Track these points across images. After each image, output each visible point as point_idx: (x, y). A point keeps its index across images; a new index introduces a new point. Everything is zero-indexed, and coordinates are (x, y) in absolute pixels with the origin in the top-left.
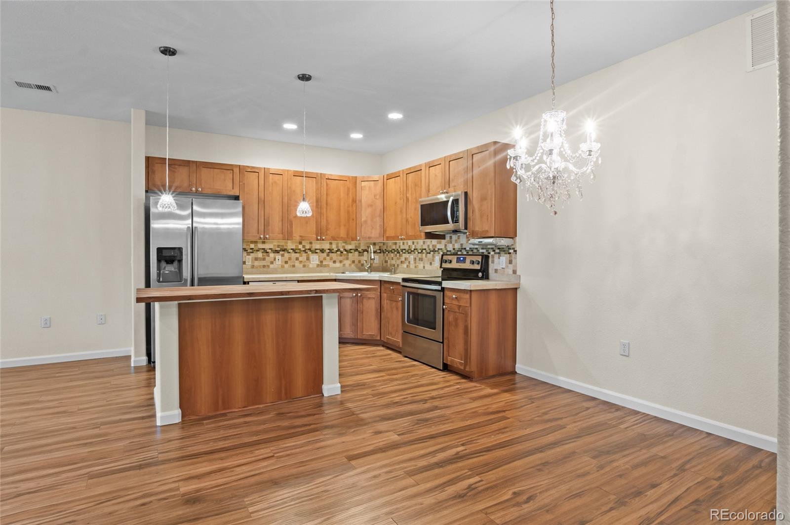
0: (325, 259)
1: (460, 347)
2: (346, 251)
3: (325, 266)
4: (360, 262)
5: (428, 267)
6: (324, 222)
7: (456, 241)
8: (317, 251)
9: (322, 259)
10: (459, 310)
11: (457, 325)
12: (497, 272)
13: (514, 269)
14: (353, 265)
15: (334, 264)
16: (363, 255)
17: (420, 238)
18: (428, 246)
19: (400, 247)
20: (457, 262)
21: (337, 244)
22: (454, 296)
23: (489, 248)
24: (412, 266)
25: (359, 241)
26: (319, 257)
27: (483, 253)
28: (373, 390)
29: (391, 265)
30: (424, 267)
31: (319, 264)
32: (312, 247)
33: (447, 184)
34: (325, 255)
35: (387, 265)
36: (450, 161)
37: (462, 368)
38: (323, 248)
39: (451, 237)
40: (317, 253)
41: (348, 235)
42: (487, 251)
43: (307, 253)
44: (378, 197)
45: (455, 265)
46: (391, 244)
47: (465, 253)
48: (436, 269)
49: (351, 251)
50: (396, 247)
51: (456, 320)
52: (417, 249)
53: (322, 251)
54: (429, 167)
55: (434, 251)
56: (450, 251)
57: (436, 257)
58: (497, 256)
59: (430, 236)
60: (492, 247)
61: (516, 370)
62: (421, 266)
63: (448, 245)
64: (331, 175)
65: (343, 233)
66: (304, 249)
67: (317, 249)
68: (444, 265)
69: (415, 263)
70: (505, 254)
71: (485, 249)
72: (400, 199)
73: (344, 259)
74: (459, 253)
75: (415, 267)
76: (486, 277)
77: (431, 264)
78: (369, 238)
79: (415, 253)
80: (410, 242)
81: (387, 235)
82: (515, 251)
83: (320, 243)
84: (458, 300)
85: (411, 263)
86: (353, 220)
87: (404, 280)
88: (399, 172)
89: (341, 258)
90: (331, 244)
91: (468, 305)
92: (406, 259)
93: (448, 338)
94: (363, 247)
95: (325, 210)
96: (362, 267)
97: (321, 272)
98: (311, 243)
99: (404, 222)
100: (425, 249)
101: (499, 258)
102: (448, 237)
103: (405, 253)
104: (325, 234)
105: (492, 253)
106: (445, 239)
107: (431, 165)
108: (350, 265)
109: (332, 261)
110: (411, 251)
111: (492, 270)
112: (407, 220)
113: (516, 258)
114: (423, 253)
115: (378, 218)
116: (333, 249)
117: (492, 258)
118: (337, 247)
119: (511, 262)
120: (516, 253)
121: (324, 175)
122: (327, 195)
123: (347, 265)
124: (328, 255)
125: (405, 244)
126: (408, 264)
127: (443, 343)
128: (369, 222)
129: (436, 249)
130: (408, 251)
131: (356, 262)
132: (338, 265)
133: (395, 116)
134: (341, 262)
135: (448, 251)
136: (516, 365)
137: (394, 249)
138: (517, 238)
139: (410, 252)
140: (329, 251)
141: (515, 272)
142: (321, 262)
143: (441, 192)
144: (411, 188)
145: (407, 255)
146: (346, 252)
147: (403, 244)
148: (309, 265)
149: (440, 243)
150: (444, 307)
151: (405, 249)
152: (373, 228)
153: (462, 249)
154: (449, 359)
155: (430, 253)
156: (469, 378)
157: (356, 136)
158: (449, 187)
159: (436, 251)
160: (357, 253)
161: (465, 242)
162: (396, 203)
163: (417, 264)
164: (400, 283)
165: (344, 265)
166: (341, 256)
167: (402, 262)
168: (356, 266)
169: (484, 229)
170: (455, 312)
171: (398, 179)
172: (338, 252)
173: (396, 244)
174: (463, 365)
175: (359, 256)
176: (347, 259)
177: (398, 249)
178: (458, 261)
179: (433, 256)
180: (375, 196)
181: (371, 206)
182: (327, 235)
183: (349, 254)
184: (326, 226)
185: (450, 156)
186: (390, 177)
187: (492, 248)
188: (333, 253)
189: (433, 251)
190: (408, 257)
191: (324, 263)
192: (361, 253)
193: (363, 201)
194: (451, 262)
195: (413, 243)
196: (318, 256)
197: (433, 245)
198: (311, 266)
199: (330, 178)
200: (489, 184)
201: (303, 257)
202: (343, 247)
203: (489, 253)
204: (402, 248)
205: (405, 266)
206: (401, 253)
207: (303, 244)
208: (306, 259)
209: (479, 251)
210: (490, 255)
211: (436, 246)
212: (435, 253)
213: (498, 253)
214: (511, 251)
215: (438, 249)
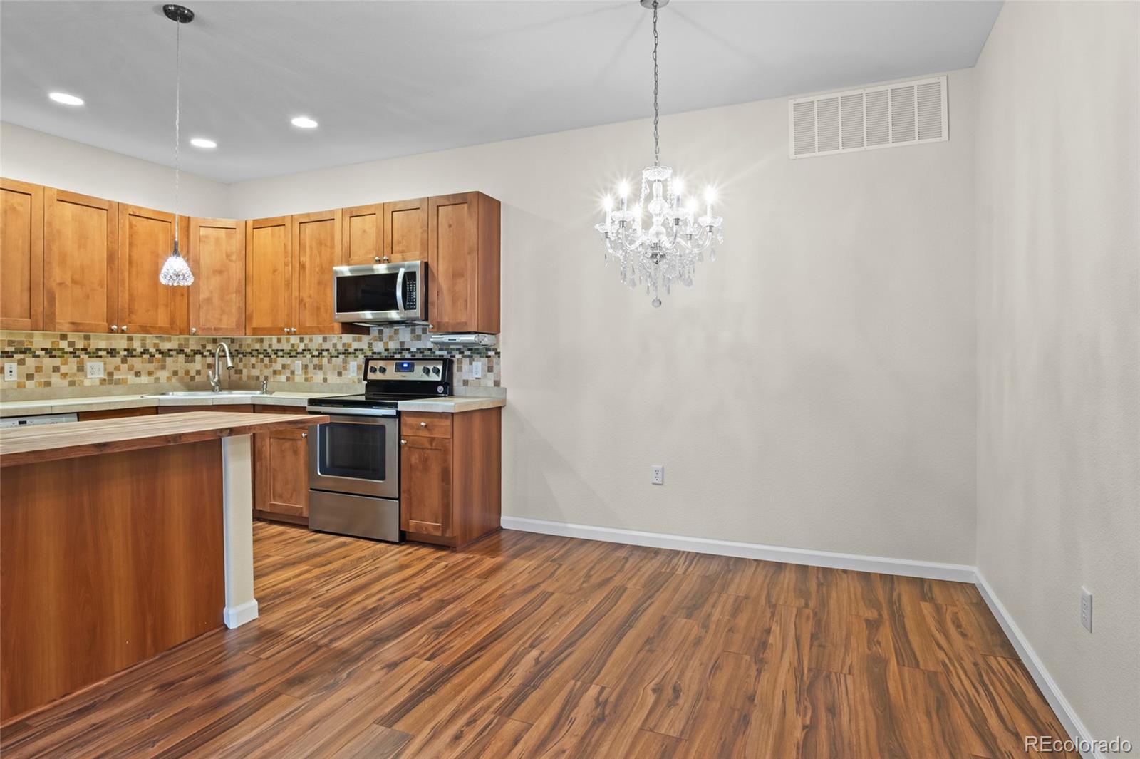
0: (118, 368)
1: (433, 499)
2: (161, 352)
3: (118, 382)
4: (187, 372)
5: (333, 379)
6: (124, 299)
7: (391, 338)
8: (100, 353)
9: (111, 369)
10: (431, 445)
11: (426, 469)
12: (467, 385)
13: (497, 379)
14: (174, 380)
15: (137, 378)
16: (193, 361)
17: (332, 330)
18: (335, 345)
19: (270, 346)
20: (397, 370)
21: (143, 340)
22: (423, 424)
23: (453, 349)
24: (299, 377)
25: (194, 334)
26: (105, 364)
27: (442, 356)
28: (314, 598)
29: (249, 377)
30: (325, 380)
31: (106, 378)
32: (89, 345)
33: (387, 247)
34: (118, 360)
35: (241, 378)
36: (392, 212)
37: (439, 533)
38: (113, 347)
39: (381, 332)
40: (101, 357)
41: (172, 322)
42: (448, 353)
43: (79, 357)
44: (234, 257)
45: (392, 374)
46: (249, 341)
47: (408, 356)
48: (351, 382)
49: (171, 353)
50: (261, 346)
51: (425, 461)
52: (309, 350)
53: (112, 353)
54: (351, 217)
55: (346, 353)
56: (380, 353)
57: (351, 363)
58: (466, 361)
59: (349, 328)
60: (458, 347)
61: (502, 525)
62: (318, 377)
63: (374, 343)
64: (140, 208)
65: (162, 319)
66: (71, 350)
67: (100, 350)
68: (371, 376)
69: (306, 373)
70: (480, 357)
71: (446, 350)
72: (286, 264)
73: (157, 369)
74: (397, 356)
75: (306, 380)
76: (449, 392)
77: (340, 374)
78: (216, 329)
79: (305, 356)
80: (294, 339)
81: (254, 325)
82: (498, 354)
83: (108, 339)
84: (429, 430)
85: (296, 373)
86: (182, 295)
87: (312, 402)
88: (284, 218)
89: (151, 367)
90: (130, 339)
91: (449, 436)
92: (284, 367)
93: (409, 490)
94: (193, 345)
95: (127, 274)
96: (192, 383)
97: (109, 394)
98: (87, 338)
99: (295, 303)
100: (328, 350)
101: (471, 364)
102: (375, 331)
103: (282, 357)
104: (127, 320)
105: (458, 356)
106: (369, 334)
107: (353, 214)
108: (169, 378)
109: (133, 372)
110: (298, 353)
111: (458, 381)
112: (301, 301)
113: (498, 364)
114: (324, 357)
115: (234, 295)
116: (135, 350)
117: (458, 364)
118: (143, 345)
119: (490, 369)
120: (499, 357)
121: (126, 206)
122: (131, 244)
123: (163, 380)
124: (124, 361)
125: (284, 341)
126: (289, 375)
127: (399, 499)
128: (216, 301)
129: (351, 350)
130: (289, 353)
131: (181, 373)
132: (144, 379)
133: (304, 122)
134: (150, 373)
135: (374, 353)
136: (502, 518)
137: (257, 350)
138: (501, 334)
139: (293, 354)
140: (125, 353)
141: (497, 383)
142: (110, 374)
143: (377, 258)
144: (311, 248)
145: (287, 361)
146: (160, 356)
147: (279, 340)
148: (82, 382)
149: (360, 340)
150: (403, 441)
151: (282, 350)
152: (223, 312)
153: (403, 350)
154: (411, 524)
155: (337, 357)
156: (449, 547)
157: (203, 143)
158: (392, 253)
159: (350, 353)
160: (182, 357)
161: (409, 340)
162: (275, 271)
163: (309, 376)
164: (305, 407)
165: (158, 379)
166: (150, 362)
167: (275, 372)
168: (181, 380)
169: (459, 321)
170: (423, 449)
171: (280, 230)
172: (144, 356)
173: (262, 340)
174: (441, 529)
175: (186, 362)
176: (163, 367)
177: (266, 350)
178: (399, 368)
179: (345, 362)
180: (228, 256)
181: (221, 272)
182: (130, 322)
183: (167, 358)
184: (129, 305)
185: (395, 204)
186: (260, 225)
187: (457, 349)
188: (135, 356)
189: (343, 353)
190: (289, 363)
191: (116, 377)
192: (190, 357)
193: (202, 262)
194: (383, 370)
195: (301, 340)
196: (103, 363)
197: (344, 345)
198: (87, 383)
199: (137, 214)
200: (469, 253)
201: (71, 366)
202: (156, 345)
203: (454, 356)
204: (275, 347)
205: (283, 378)
206: (274, 356)
207: (69, 340)
208: (76, 368)
209: (434, 353)
210: (455, 360)
211: (350, 345)
212: (349, 355)
213: (469, 356)
214: (490, 353)
215: (356, 350)
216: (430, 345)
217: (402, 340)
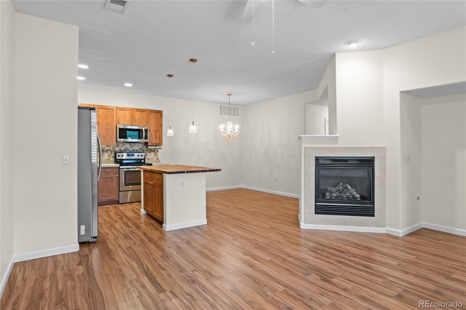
7: (122, 146)
12: (149, 160)
23: (144, 150)
33: (134, 121)
36: (136, 111)
45: (126, 157)
48: (105, 160)
54: (120, 110)
55: (103, 151)
56: (118, 151)
57: (105, 154)
63: (115, 148)
68: (118, 158)
70: (153, 152)
71: (142, 150)
101: (150, 154)
105: (146, 152)
113: (158, 154)
117: (146, 154)
119: (156, 155)
120: (158, 152)
129: (105, 150)
135: (116, 151)
141: (158, 159)
143: (131, 124)
149: (109, 147)
153: (128, 150)
158: (136, 123)
161: (129, 147)
164: (118, 167)
169: (157, 143)
178: (128, 155)
179: (103, 154)
185: (137, 109)
187: (146, 150)
194: (123, 156)
197: (102, 148)
203: (144, 152)
209: (138, 151)
211: (105, 148)
212: (105, 152)
213: (149, 152)
214: (155, 151)
215: (107, 150)
216: (137, 149)
217: (126, 147)
